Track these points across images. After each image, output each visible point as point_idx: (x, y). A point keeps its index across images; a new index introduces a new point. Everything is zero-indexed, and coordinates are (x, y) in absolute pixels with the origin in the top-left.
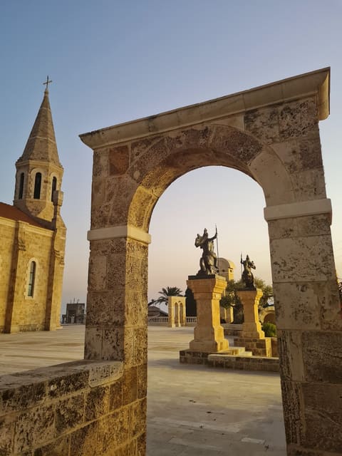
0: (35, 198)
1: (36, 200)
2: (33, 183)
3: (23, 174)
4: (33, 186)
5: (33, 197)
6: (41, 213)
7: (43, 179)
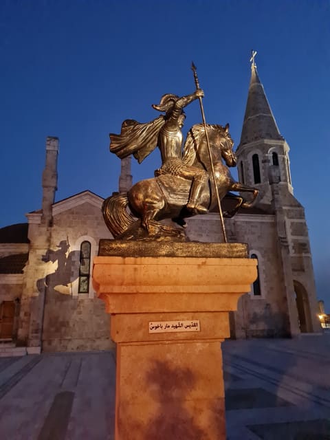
0: (256, 183)
1: (258, 185)
2: (251, 167)
3: (242, 162)
4: (252, 171)
5: (253, 183)
6: (265, 197)
7: (260, 159)
